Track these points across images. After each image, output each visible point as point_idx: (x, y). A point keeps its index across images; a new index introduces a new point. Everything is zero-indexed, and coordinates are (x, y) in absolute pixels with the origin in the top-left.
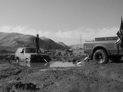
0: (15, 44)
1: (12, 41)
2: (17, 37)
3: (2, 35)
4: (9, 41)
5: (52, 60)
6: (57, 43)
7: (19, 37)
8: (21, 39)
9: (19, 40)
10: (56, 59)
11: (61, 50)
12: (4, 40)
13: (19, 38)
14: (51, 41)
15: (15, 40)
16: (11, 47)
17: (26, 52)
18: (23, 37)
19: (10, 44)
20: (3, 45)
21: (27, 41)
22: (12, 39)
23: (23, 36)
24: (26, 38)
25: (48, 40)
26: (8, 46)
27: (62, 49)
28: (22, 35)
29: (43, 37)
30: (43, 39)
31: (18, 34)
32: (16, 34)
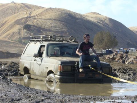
0: (19, 33)
1: (12, 26)
2: (23, 15)
4: (3, 25)
6: (131, 29)
7: (30, 13)
8: (35, 21)
9: (29, 23)
10: (129, 75)
13: (30, 17)
14: (116, 25)
15: (18, 22)
17: (48, 55)
18: (41, 14)
19: (7, 33)
21: (49, 24)
22: (11, 19)
23: (40, 11)
24: (48, 16)
25: (107, 22)
29: (95, 13)
30: (92, 19)
31: (27, 7)
32: (21, 7)
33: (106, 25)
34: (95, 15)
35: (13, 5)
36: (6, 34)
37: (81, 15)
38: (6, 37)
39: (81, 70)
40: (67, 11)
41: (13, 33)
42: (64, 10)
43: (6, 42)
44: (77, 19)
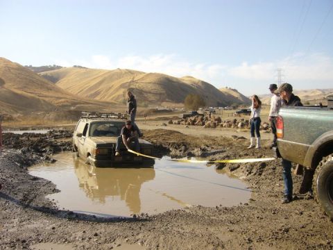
0: (124, 96)
1: (117, 90)
2: (127, 79)
3: (95, 77)
4: (110, 88)
5: (170, 151)
6: (221, 90)
7: (133, 78)
8: (137, 84)
9: (132, 87)
11: (231, 108)
12: (100, 88)
13: (133, 81)
14: (208, 87)
15: (122, 86)
16: (115, 104)
18: (142, 79)
19: (114, 96)
20: (98, 98)
21: (150, 87)
22: (117, 83)
23: (142, 76)
24: (148, 80)
25: (200, 84)
26: (109, 100)
27: (234, 105)
28: (140, 73)
29: (189, 77)
30: (187, 82)
31: (130, 72)
32: (126, 73)
33: (199, 87)
34: (189, 79)
35: (118, 71)
36: (111, 97)
37: (177, 79)
38: (112, 99)
39: (117, 154)
40: (165, 75)
41: (119, 96)
42: (162, 75)
43: (112, 103)
44: (173, 82)
